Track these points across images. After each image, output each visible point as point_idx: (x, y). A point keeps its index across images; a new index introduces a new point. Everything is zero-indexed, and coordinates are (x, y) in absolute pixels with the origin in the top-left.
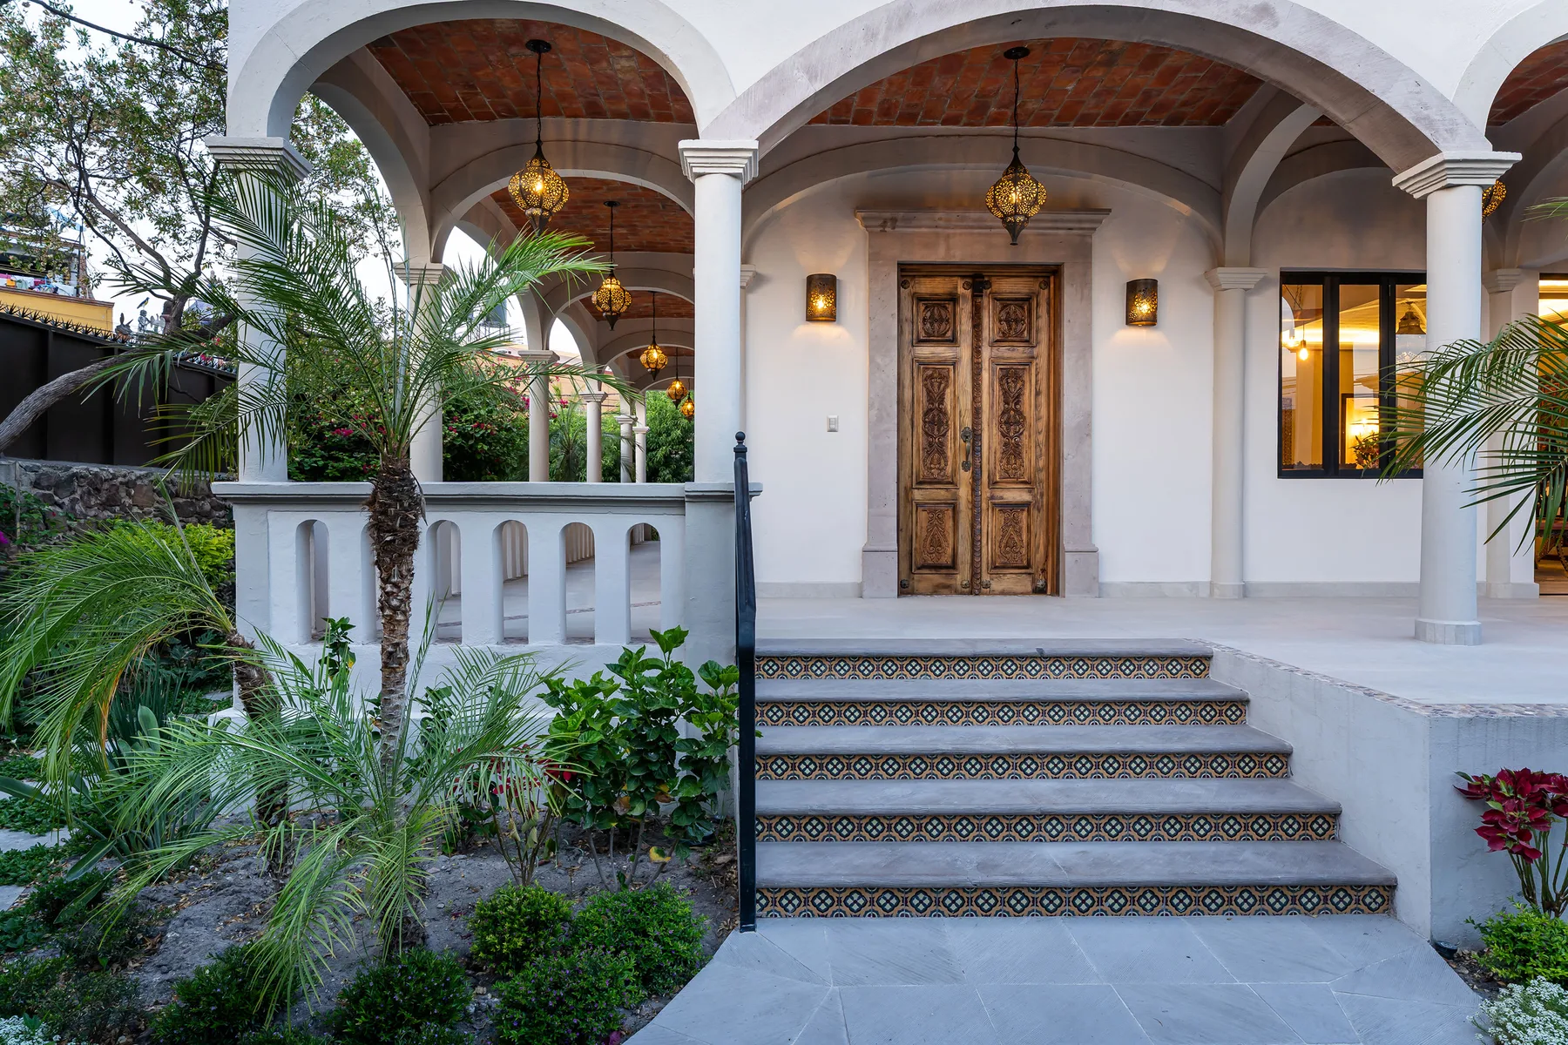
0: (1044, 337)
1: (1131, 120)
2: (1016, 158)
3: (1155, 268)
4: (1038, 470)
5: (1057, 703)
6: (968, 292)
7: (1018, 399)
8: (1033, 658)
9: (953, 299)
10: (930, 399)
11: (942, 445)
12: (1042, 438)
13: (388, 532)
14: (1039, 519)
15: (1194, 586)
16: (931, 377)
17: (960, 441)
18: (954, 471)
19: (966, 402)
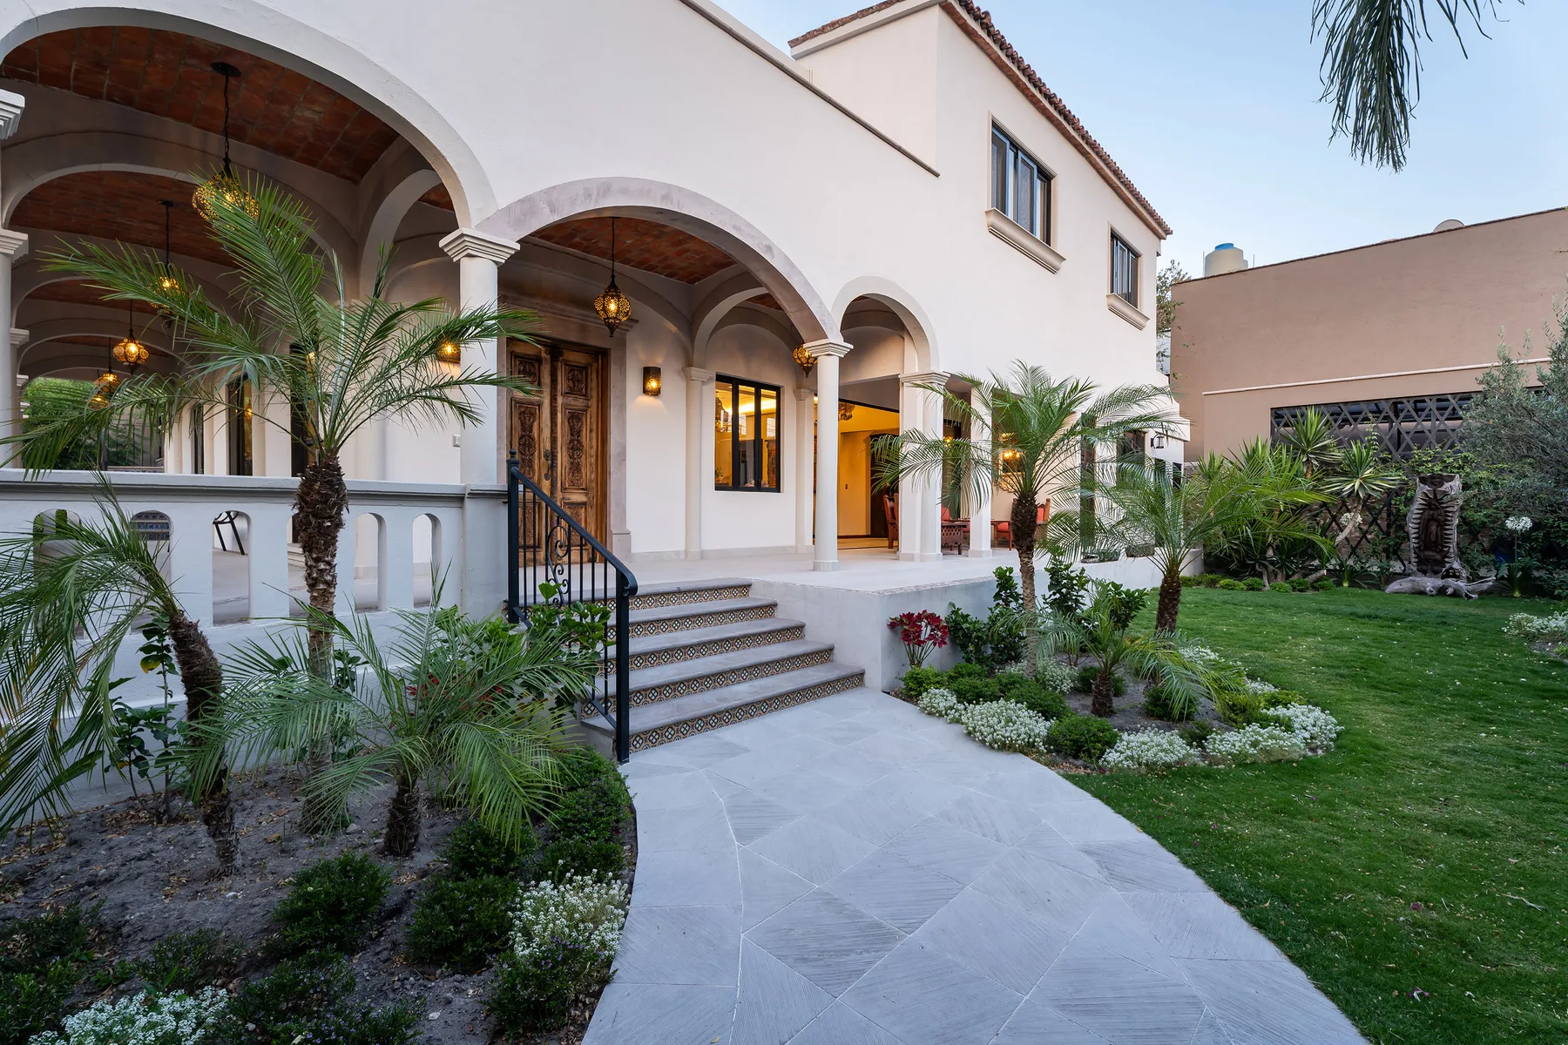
0: (594, 394)
1: (651, 268)
2: (613, 281)
3: (658, 361)
4: (591, 481)
5: (700, 616)
6: (548, 357)
7: (579, 432)
8: (673, 593)
9: (539, 360)
10: (523, 429)
11: (531, 461)
12: (593, 460)
13: (327, 518)
14: (592, 513)
15: (677, 553)
16: (524, 412)
17: (543, 459)
18: (539, 479)
19: (546, 433)
